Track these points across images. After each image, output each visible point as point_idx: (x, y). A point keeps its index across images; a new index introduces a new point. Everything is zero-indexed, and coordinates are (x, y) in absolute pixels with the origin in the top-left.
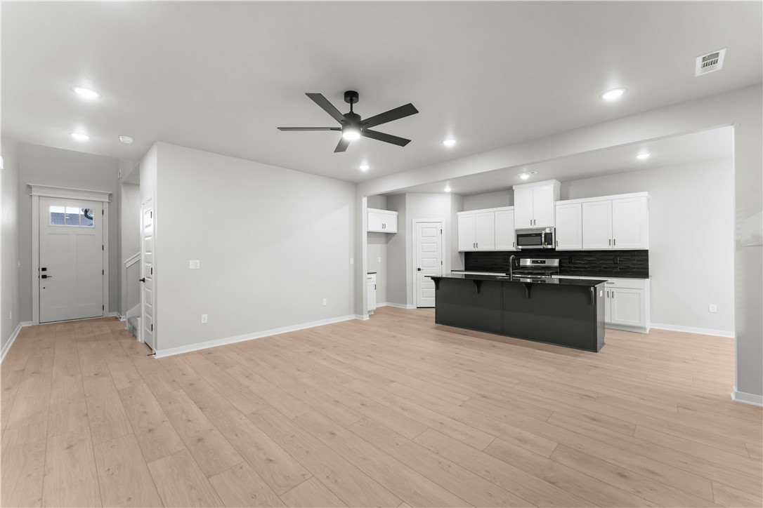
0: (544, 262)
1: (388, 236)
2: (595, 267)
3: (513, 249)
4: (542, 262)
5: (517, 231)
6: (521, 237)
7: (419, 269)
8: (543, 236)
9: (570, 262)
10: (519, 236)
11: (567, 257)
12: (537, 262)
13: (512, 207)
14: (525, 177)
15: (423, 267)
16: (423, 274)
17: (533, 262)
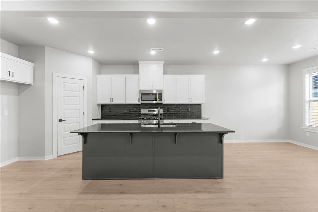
0: (155, 111)
1: (20, 87)
2: (180, 113)
3: (139, 103)
4: (153, 111)
5: (141, 91)
6: (143, 95)
7: (60, 121)
8: (157, 95)
9: (168, 111)
10: (142, 94)
11: (166, 108)
12: (151, 111)
13: (137, 75)
14: (153, 53)
15: (65, 118)
16: (65, 125)
17: (149, 111)
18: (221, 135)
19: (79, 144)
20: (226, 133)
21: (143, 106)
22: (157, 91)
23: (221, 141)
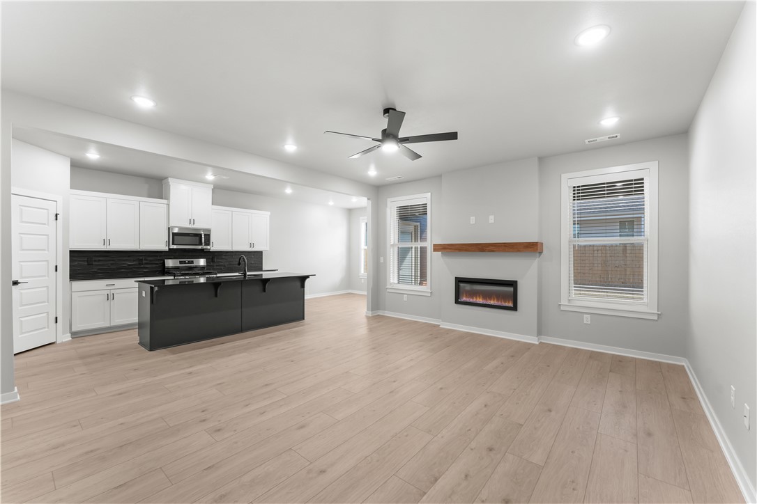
0: (192, 262)
3: (167, 249)
4: (189, 262)
5: (171, 229)
7: (15, 283)
8: (203, 237)
10: (174, 235)
12: (185, 262)
13: (165, 201)
15: (22, 278)
16: (22, 291)
17: (181, 262)
18: (303, 279)
19: (46, 329)
20: (308, 277)
21: (171, 254)
22: (204, 230)
23: (303, 286)
